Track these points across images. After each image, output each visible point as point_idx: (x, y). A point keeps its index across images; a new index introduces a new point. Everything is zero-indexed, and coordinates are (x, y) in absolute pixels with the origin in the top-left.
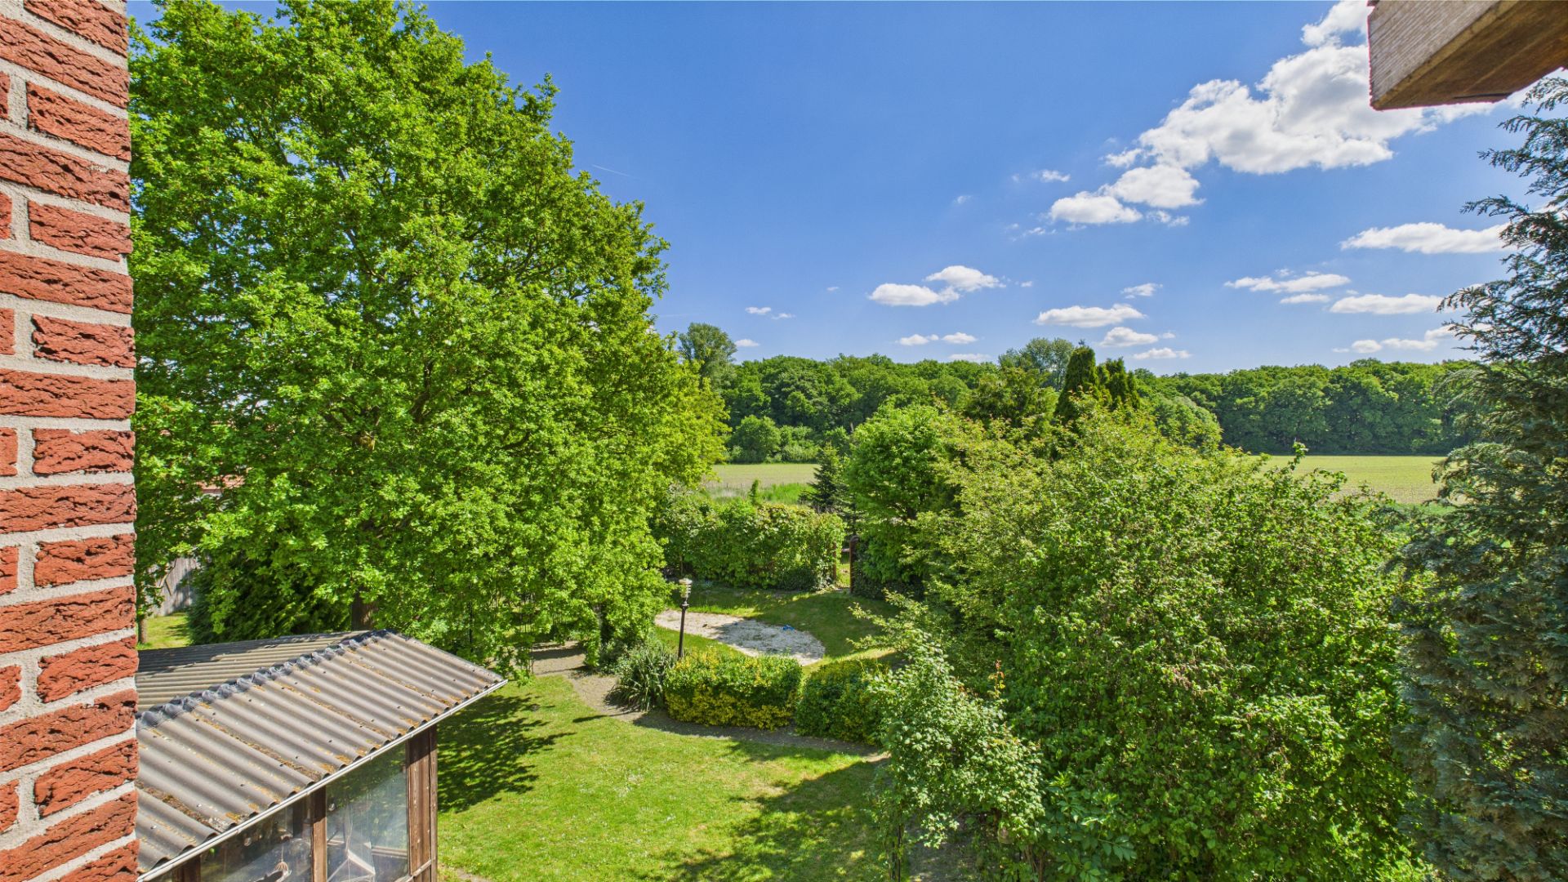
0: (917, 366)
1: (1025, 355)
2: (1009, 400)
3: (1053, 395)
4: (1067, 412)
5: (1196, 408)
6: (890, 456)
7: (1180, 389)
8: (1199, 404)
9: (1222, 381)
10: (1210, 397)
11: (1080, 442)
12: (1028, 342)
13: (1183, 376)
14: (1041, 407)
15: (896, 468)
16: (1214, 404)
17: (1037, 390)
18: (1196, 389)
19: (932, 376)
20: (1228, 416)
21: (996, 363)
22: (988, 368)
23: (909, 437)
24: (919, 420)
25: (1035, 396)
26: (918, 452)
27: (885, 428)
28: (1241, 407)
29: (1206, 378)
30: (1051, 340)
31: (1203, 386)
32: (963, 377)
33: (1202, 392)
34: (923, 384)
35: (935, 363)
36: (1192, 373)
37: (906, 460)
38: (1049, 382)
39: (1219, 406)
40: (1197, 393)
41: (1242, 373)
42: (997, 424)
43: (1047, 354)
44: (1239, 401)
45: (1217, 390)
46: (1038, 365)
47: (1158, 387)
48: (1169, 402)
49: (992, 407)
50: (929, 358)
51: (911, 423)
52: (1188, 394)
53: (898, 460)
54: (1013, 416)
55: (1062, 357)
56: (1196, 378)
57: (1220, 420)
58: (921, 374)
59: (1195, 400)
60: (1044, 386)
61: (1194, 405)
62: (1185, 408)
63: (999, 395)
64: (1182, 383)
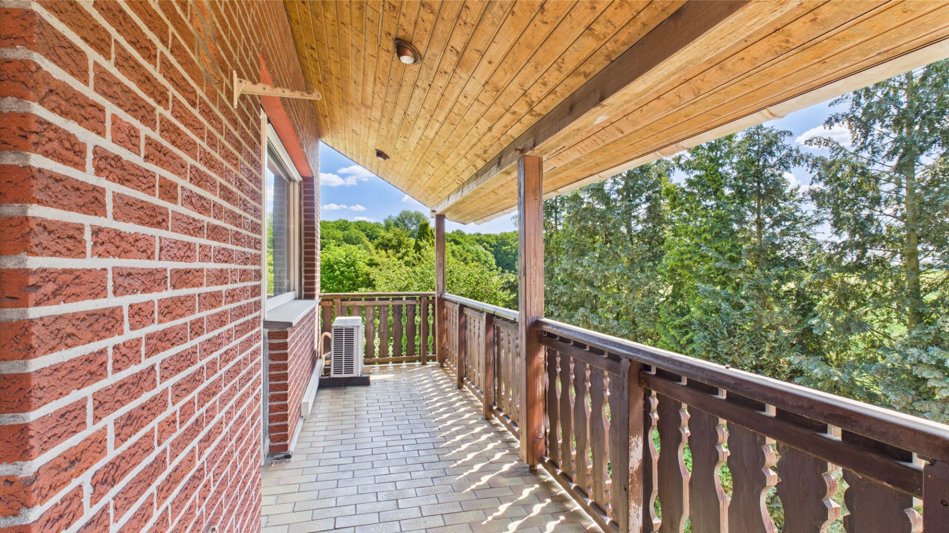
0: (335, 222)
1: (398, 219)
2: (394, 242)
3: (412, 241)
4: (418, 248)
5: (485, 251)
6: (333, 271)
7: (477, 241)
8: (486, 249)
9: (497, 238)
10: (491, 246)
11: (422, 259)
12: (400, 212)
13: (479, 234)
14: (408, 246)
15: (337, 276)
16: (492, 249)
17: (406, 239)
18: (484, 242)
19: (344, 229)
20: (499, 256)
21: (383, 224)
22: (378, 225)
23: (344, 261)
24: (349, 252)
25: (405, 241)
26: (348, 268)
27: (330, 256)
28: (505, 251)
29: (489, 236)
30: (413, 211)
31: (487, 240)
32: (364, 231)
33: (488, 243)
34: (340, 234)
35: (346, 222)
36: (483, 233)
37: (342, 273)
38: (412, 235)
39: (495, 250)
40: (485, 244)
41: (505, 234)
42: (390, 251)
43: (410, 219)
44: (504, 248)
45: (494, 242)
46: (405, 225)
47: (467, 240)
48: (472, 248)
49: (387, 245)
50: (343, 218)
51: (344, 254)
52: (481, 244)
53: (338, 272)
54: (397, 248)
55: (418, 221)
56: (485, 235)
57: (496, 257)
58: (338, 228)
59: (484, 247)
60: (409, 237)
61: (483, 249)
62: (479, 251)
63: (390, 240)
64: (478, 238)
